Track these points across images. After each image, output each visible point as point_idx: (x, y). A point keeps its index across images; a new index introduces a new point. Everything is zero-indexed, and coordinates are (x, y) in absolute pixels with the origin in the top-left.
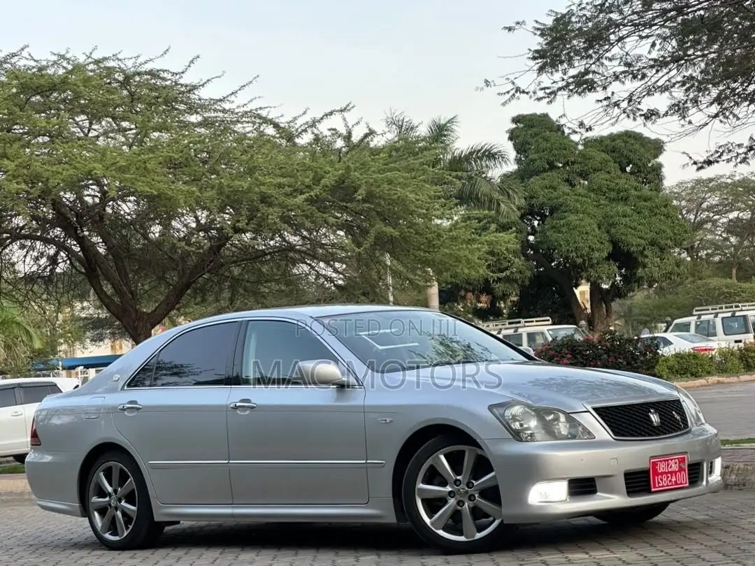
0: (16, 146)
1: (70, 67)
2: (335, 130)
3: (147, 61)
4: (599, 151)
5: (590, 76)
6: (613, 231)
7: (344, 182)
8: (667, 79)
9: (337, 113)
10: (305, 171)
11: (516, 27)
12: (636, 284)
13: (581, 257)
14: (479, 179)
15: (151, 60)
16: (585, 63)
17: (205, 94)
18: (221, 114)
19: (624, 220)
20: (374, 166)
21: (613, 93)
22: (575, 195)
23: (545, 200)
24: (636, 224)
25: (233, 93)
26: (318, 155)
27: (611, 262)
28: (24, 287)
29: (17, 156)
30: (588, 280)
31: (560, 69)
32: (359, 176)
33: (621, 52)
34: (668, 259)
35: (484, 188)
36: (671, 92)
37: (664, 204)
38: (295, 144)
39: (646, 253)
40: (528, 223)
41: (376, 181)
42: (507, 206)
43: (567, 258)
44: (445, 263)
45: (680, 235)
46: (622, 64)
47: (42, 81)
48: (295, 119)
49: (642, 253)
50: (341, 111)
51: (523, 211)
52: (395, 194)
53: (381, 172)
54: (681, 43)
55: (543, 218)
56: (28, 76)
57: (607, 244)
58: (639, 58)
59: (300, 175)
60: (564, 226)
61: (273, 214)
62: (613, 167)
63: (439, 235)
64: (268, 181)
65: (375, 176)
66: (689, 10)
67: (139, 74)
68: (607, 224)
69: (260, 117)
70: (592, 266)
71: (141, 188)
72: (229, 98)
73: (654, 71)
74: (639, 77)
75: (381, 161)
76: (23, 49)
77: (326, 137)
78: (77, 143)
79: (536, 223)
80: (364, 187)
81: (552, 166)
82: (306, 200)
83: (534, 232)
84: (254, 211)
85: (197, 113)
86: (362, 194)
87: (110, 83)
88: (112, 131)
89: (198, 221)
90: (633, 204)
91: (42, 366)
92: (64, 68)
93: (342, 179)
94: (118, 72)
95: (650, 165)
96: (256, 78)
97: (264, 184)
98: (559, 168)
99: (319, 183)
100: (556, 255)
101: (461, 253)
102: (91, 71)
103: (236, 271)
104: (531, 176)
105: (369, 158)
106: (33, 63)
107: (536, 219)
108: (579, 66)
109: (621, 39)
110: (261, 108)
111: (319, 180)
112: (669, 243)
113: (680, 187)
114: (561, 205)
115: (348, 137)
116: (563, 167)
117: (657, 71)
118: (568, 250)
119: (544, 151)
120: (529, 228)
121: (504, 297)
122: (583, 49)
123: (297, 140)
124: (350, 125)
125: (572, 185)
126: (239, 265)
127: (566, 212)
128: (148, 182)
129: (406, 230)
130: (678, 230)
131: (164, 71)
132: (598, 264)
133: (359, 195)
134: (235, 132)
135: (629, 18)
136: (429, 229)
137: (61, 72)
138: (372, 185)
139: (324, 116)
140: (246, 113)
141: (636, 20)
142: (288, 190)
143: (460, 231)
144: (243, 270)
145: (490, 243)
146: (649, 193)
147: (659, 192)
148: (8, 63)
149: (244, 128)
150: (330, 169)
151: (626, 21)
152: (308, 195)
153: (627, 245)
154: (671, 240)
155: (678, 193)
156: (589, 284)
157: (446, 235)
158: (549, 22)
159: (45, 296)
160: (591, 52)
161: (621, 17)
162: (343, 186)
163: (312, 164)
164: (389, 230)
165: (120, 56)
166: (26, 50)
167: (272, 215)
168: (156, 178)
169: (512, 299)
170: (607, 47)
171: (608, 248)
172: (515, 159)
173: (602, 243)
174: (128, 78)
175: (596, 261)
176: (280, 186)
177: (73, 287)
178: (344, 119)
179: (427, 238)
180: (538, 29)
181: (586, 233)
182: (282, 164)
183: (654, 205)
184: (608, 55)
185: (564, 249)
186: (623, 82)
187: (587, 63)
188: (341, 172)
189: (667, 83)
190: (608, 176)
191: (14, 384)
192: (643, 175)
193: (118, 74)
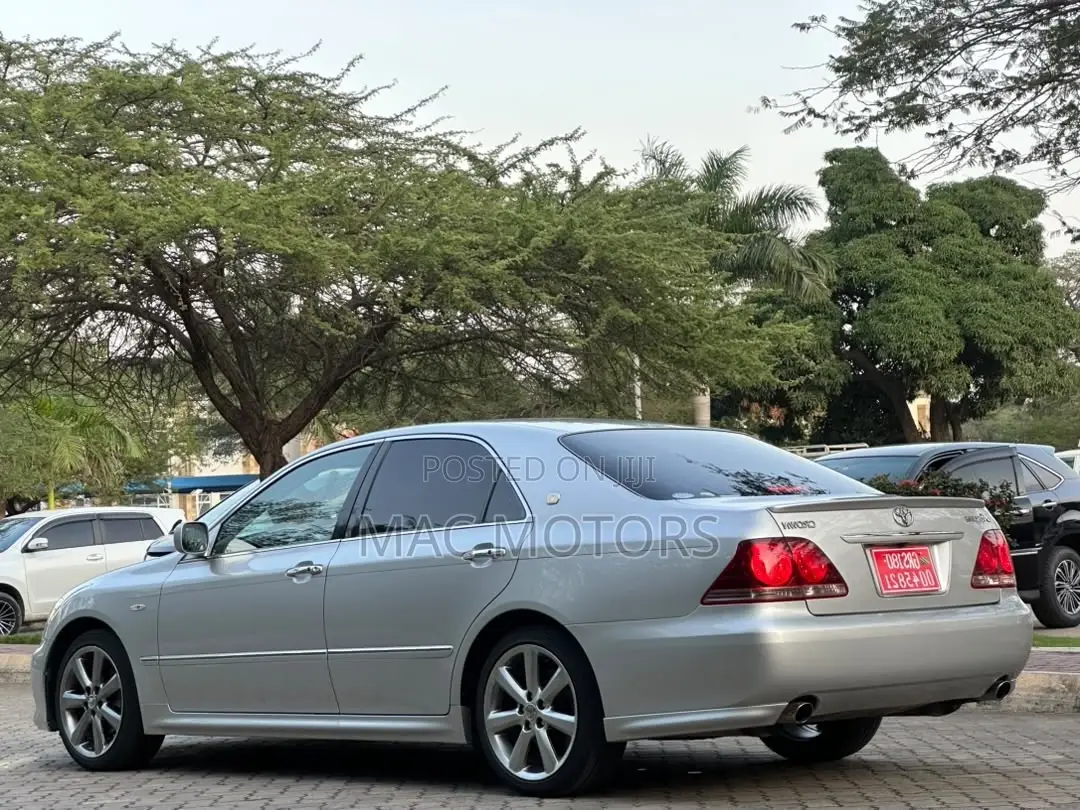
0: (96, 177)
1: (179, 66)
2: (556, 166)
3: (289, 60)
4: (951, 204)
5: (919, 100)
6: (966, 321)
7: (564, 243)
8: (1032, 108)
9: (560, 143)
10: (509, 225)
11: (812, 25)
12: (999, 399)
13: (918, 357)
14: (773, 240)
15: (294, 59)
16: (911, 79)
17: (368, 109)
18: (392, 140)
19: (983, 307)
20: (610, 222)
21: (951, 125)
22: (914, 267)
23: (869, 273)
24: (1000, 313)
25: (410, 110)
26: (529, 201)
27: (963, 366)
28: (106, 378)
29: (96, 192)
30: (928, 392)
31: (874, 87)
32: (587, 235)
33: (966, 66)
34: (1046, 365)
35: (779, 254)
36: (1037, 128)
37: (1043, 284)
38: (498, 185)
39: (1014, 354)
40: (844, 305)
41: (611, 243)
42: (813, 281)
43: (897, 359)
44: (709, 363)
45: (1064, 329)
46: (966, 82)
47: (138, 86)
48: (500, 148)
49: (1008, 354)
50: (566, 139)
51: (835, 288)
52: (637, 262)
53: (620, 230)
54: (1056, 56)
55: (865, 299)
56: (117, 78)
57: (957, 340)
58: (992, 75)
59: (503, 231)
60: (895, 312)
61: (460, 286)
62: (970, 227)
63: (700, 325)
64: (454, 237)
65: (609, 235)
66: (1068, 8)
67: (276, 78)
68: (958, 311)
69: (448, 145)
70: (934, 371)
71: (270, 243)
72: (404, 118)
73: (1014, 95)
74: (991, 103)
75: (621, 214)
76: (112, 38)
77: (544, 175)
78: (182, 175)
79: (855, 306)
80: (592, 252)
81: (881, 225)
82: (509, 268)
83: (851, 318)
84: (433, 281)
85: (359, 137)
86: (589, 261)
87: (235, 91)
88: (235, 160)
89: (355, 292)
90: (998, 283)
91: (143, 487)
92: (172, 67)
93: (563, 238)
94: (246, 74)
95: (1024, 227)
96: (443, 89)
97: (448, 243)
98: (891, 227)
99: (529, 243)
100: (881, 354)
101: (731, 351)
102: (208, 72)
103: (408, 365)
104: (850, 238)
105: (603, 210)
106: (128, 59)
107: (856, 301)
108: (902, 84)
109: (966, 46)
110: (451, 133)
111: (528, 240)
112: (1049, 341)
113: (1068, 261)
114: (892, 282)
115: (575, 178)
116: (897, 226)
117: (1019, 96)
118: (899, 347)
119: (869, 203)
120: (845, 313)
121: (805, 411)
122: (909, 58)
123: (501, 179)
124: (579, 160)
125: (910, 253)
126: (414, 357)
127: (898, 291)
128: (280, 235)
129: (652, 314)
130: (1063, 323)
131: (312, 76)
132: (942, 368)
133: (585, 263)
134: (411, 165)
135: (978, 16)
136: (685, 314)
137: (167, 71)
138: (604, 248)
139: (541, 146)
140: (430, 138)
141: (989, 19)
142: (484, 251)
143: (730, 318)
144: (419, 364)
145: (774, 338)
146: (1023, 268)
147: (1037, 266)
148: (92, 57)
149: (425, 159)
150: (545, 224)
151: (973, 20)
152: (510, 259)
153: (987, 343)
154: (1051, 336)
155: (1066, 269)
156: (930, 396)
157: (710, 323)
158: (862, 18)
159: (135, 392)
160: (921, 63)
161: (966, 14)
162: (563, 248)
163: (520, 215)
164: (629, 314)
165: (248, 53)
166: (117, 39)
167: (458, 287)
168: (294, 229)
169: (816, 414)
170: (945, 57)
171: (958, 347)
172: (828, 214)
173: (949, 338)
174: (261, 85)
175: (939, 364)
176: (472, 246)
177: (176, 380)
178: (571, 151)
179: (683, 327)
180: (844, 29)
181: (927, 323)
182: (478, 214)
183: (1028, 286)
184: (947, 68)
185: (894, 346)
186: (967, 111)
187: (914, 80)
188: (560, 227)
189: (1032, 113)
190: (960, 241)
191: (93, 515)
192: (1014, 241)
193: (246, 78)
